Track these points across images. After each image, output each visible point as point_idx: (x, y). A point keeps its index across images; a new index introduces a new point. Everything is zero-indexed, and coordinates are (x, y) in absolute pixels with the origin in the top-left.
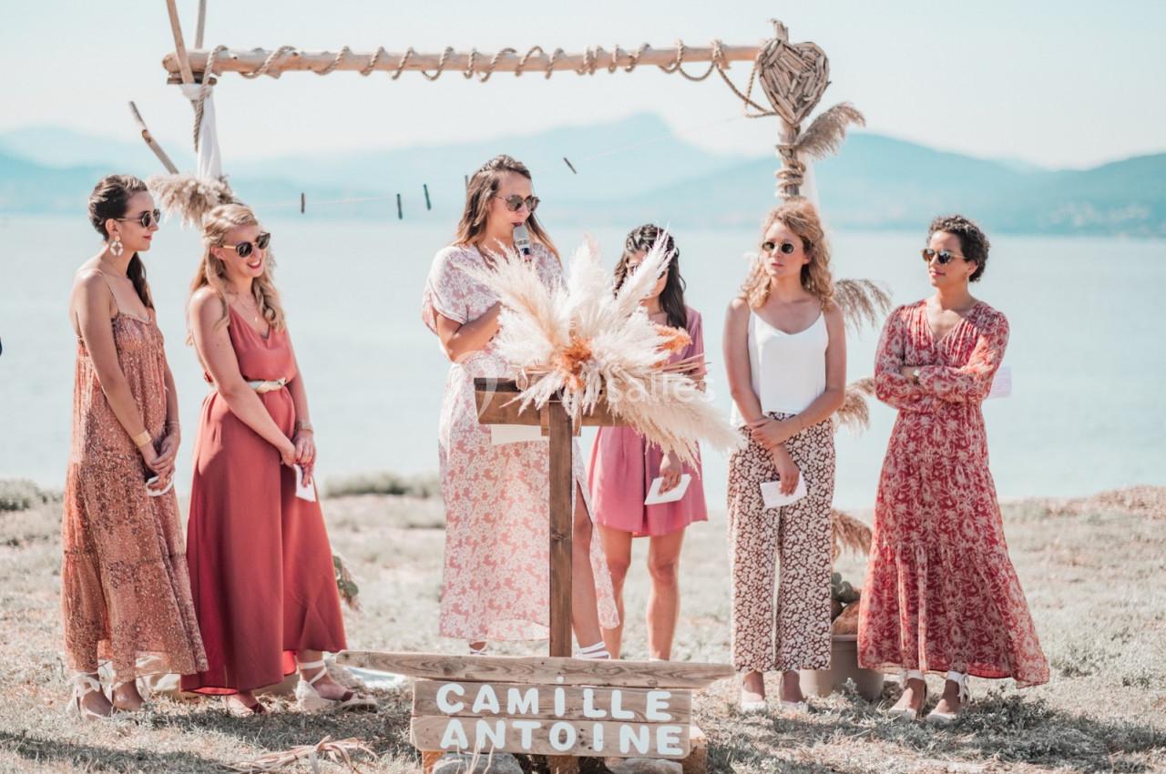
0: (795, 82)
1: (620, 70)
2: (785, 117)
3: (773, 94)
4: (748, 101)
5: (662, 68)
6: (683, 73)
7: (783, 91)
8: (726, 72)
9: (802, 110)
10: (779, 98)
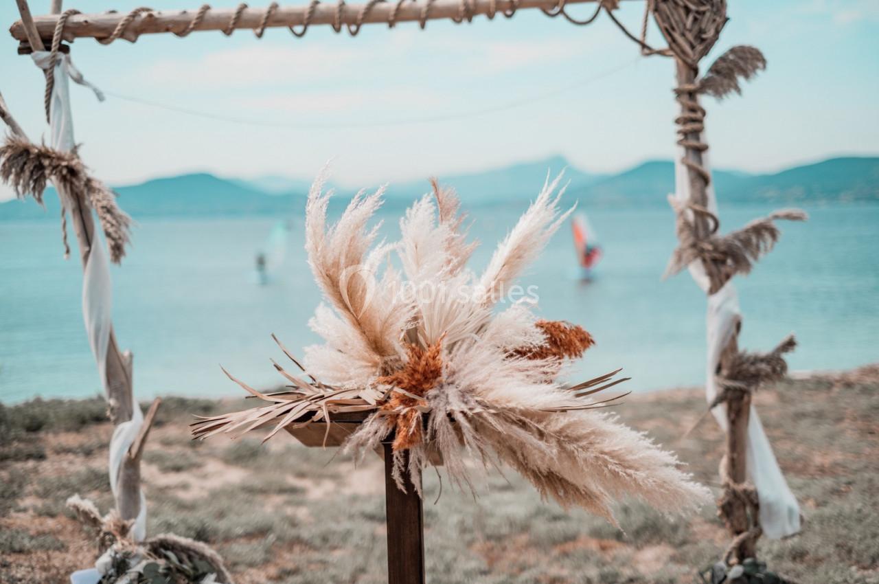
0: (691, 18)
1: (499, 16)
2: (682, 55)
3: (668, 32)
4: (644, 46)
5: (545, 12)
6: (568, 18)
7: (679, 27)
8: (615, 13)
9: (699, 48)
10: (677, 35)
